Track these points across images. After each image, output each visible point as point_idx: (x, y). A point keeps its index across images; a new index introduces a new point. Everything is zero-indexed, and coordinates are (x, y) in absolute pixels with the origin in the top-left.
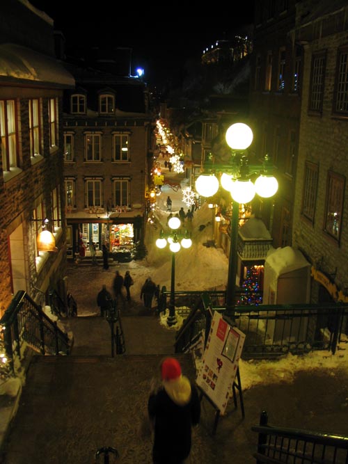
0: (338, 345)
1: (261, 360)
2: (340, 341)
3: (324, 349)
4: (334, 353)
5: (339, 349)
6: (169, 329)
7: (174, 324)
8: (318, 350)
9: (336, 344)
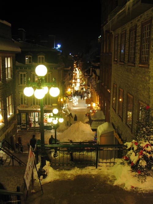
0: (98, 164)
1: (62, 169)
2: (99, 162)
3: (92, 166)
4: (97, 168)
5: (99, 166)
6: (54, 158)
7: (56, 156)
8: (89, 166)
9: (97, 163)
